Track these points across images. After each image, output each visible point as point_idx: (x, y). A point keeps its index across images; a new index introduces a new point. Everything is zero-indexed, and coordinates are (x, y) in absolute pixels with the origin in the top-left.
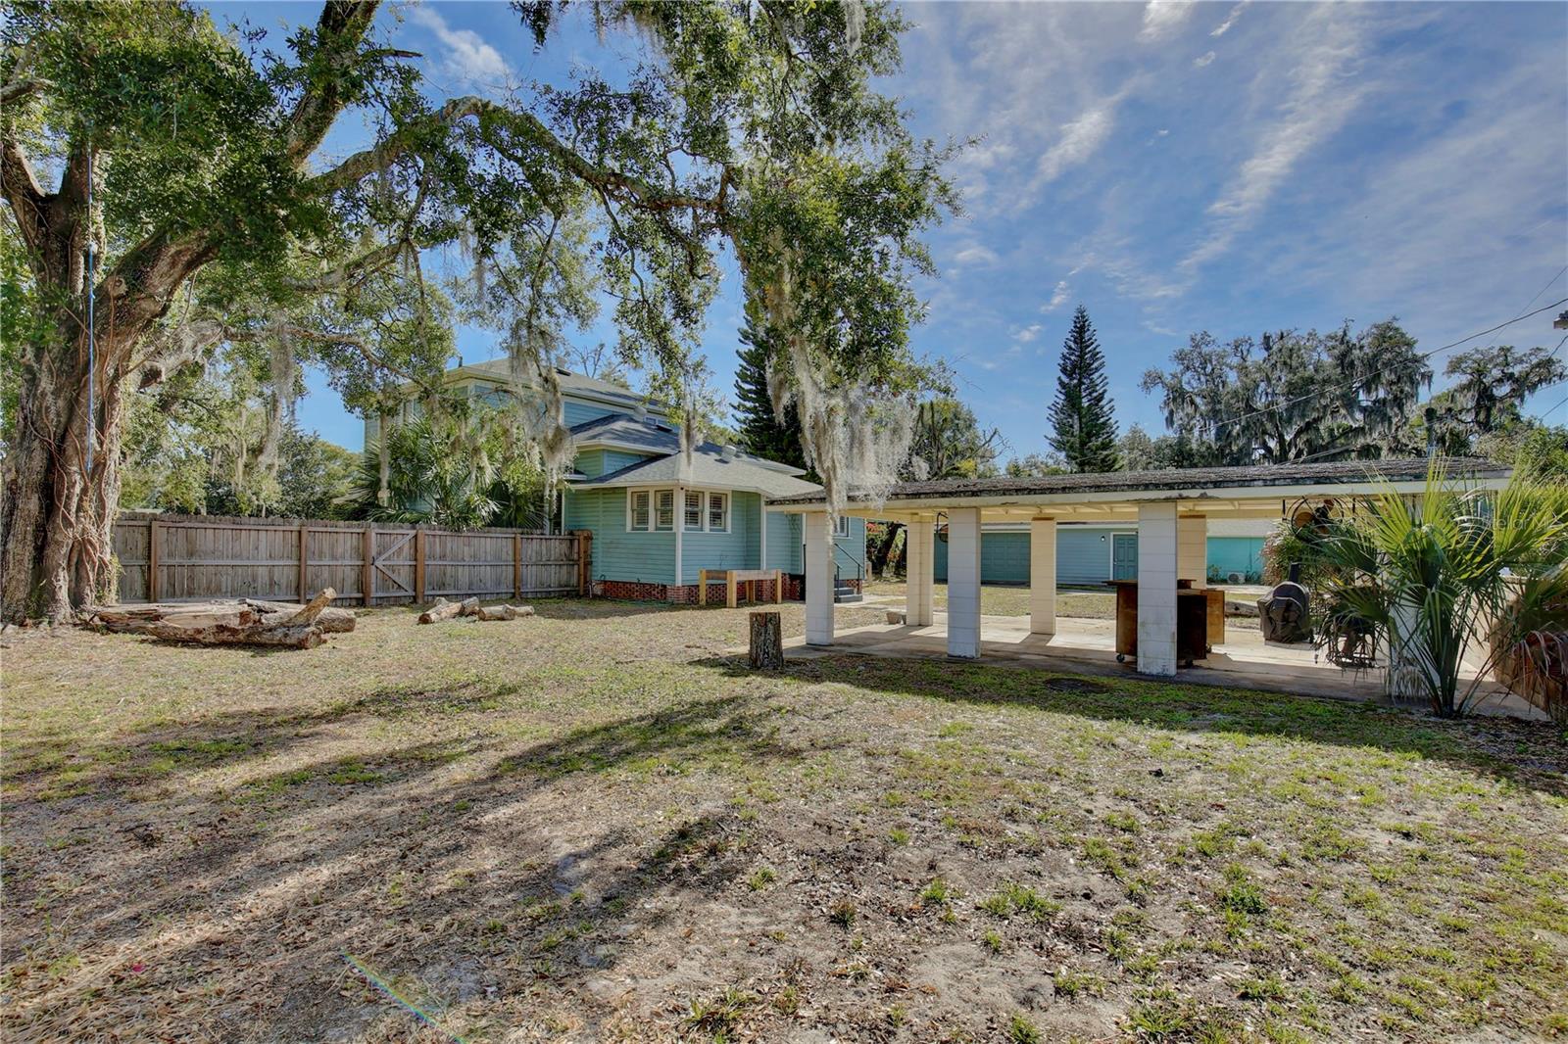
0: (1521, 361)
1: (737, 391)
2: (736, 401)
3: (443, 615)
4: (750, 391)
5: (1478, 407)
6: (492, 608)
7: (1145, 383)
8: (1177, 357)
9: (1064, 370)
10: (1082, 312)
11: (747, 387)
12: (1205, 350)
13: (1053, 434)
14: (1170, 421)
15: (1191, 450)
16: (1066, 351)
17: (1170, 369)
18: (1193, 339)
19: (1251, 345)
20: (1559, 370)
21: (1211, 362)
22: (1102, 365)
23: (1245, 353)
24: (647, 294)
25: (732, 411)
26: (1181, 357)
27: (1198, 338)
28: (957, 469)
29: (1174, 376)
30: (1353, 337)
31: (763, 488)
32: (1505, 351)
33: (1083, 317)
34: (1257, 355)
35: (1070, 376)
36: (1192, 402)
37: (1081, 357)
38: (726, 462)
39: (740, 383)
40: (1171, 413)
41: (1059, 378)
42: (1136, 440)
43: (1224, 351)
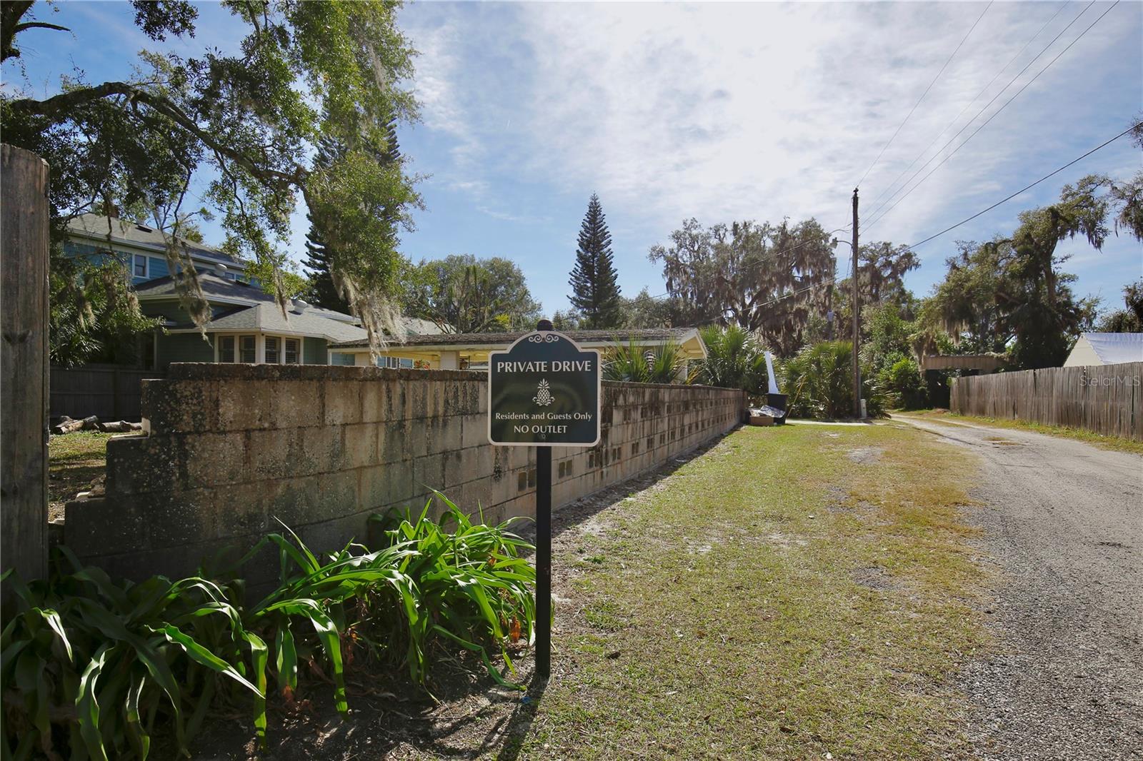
0: (895, 254)
1: (307, 250)
2: (307, 259)
3: (71, 428)
4: (319, 250)
5: (872, 283)
6: (111, 423)
7: (651, 255)
8: (674, 237)
9: (581, 245)
10: (595, 199)
11: (317, 246)
12: (694, 232)
13: (573, 295)
14: (669, 286)
15: (679, 309)
16: (583, 229)
17: (669, 245)
18: (685, 223)
19: (726, 230)
20: (916, 261)
21: (698, 242)
22: (609, 242)
23: (722, 236)
24: (245, 210)
25: (303, 266)
26: (677, 237)
27: (689, 222)
28: (496, 321)
29: (672, 251)
30: (789, 228)
31: (329, 334)
32: (887, 245)
33: (596, 203)
34: (729, 240)
35: (586, 249)
36: (685, 272)
37: (594, 234)
38: (299, 314)
39: (311, 243)
40: (670, 280)
41: (578, 251)
42: (644, 300)
43: (708, 233)
